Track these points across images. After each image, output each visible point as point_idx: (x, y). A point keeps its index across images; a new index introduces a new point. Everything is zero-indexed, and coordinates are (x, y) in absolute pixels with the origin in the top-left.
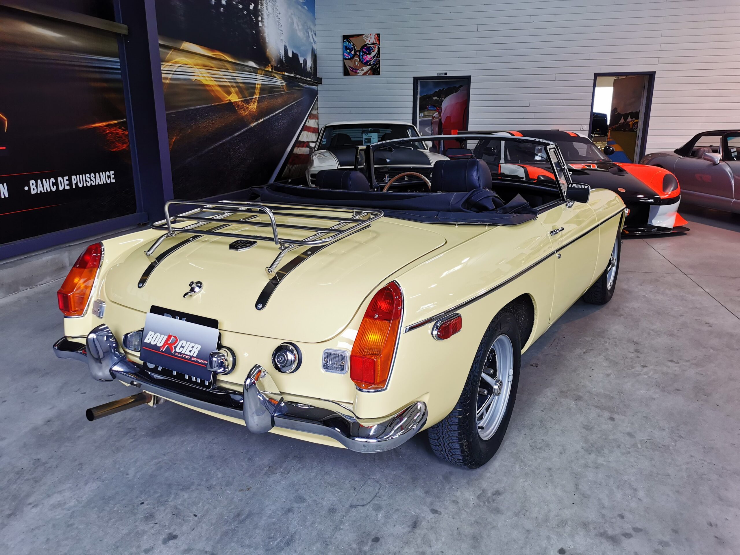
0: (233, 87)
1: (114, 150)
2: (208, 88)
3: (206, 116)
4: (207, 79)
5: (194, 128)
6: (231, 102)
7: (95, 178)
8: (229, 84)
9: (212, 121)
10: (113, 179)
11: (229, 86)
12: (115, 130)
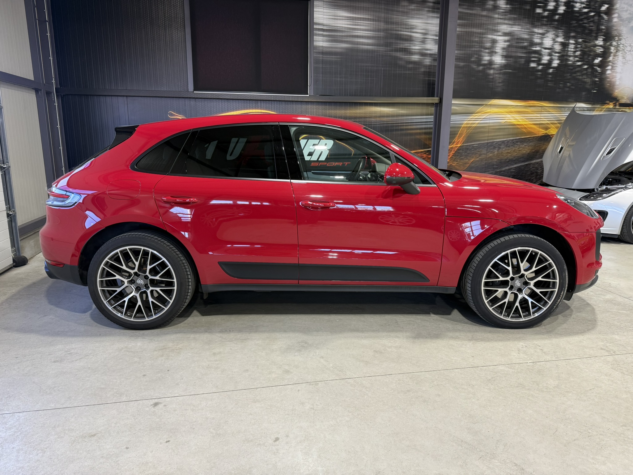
0: (552, 124)
2: (518, 127)
3: (512, 145)
4: (520, 120)
5: (496, 153)
6: (549, 135)
8: (549, 122)
9: (519, 148)
11: (548, 124)
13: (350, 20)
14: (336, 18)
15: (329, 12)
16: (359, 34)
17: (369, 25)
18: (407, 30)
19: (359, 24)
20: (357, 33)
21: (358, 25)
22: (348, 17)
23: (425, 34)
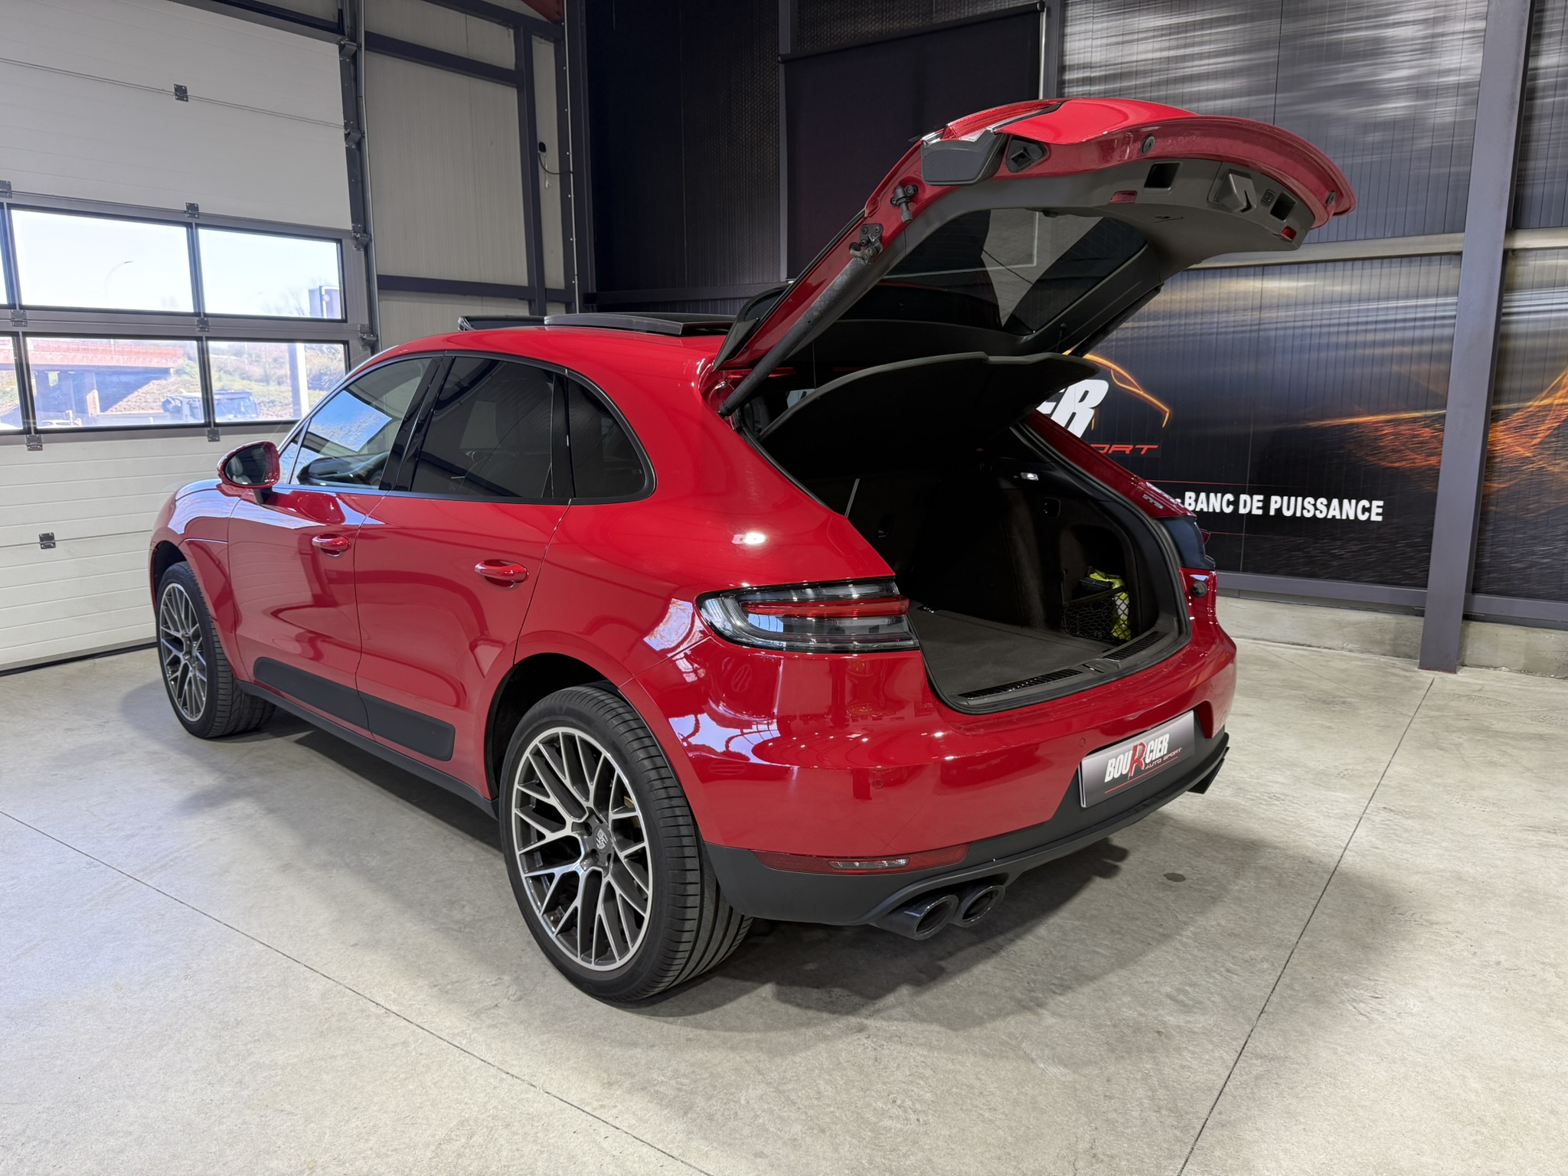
1: (1397, 465)
7: (1328, 506)
10: (1378, 514)
12: (1413, 429)
13: (1170, 34)
14: (1126, 39)
15: (1108, 29)
16: (1195, 70)
17: (1230, 36)
18: (1364, 23)
19: (1197, 40)
20: (1190, 69)
21: (1193, 45)
22: (1162, 29)
23: (1435, 21)
